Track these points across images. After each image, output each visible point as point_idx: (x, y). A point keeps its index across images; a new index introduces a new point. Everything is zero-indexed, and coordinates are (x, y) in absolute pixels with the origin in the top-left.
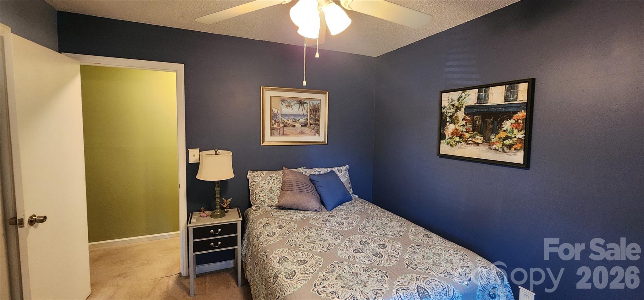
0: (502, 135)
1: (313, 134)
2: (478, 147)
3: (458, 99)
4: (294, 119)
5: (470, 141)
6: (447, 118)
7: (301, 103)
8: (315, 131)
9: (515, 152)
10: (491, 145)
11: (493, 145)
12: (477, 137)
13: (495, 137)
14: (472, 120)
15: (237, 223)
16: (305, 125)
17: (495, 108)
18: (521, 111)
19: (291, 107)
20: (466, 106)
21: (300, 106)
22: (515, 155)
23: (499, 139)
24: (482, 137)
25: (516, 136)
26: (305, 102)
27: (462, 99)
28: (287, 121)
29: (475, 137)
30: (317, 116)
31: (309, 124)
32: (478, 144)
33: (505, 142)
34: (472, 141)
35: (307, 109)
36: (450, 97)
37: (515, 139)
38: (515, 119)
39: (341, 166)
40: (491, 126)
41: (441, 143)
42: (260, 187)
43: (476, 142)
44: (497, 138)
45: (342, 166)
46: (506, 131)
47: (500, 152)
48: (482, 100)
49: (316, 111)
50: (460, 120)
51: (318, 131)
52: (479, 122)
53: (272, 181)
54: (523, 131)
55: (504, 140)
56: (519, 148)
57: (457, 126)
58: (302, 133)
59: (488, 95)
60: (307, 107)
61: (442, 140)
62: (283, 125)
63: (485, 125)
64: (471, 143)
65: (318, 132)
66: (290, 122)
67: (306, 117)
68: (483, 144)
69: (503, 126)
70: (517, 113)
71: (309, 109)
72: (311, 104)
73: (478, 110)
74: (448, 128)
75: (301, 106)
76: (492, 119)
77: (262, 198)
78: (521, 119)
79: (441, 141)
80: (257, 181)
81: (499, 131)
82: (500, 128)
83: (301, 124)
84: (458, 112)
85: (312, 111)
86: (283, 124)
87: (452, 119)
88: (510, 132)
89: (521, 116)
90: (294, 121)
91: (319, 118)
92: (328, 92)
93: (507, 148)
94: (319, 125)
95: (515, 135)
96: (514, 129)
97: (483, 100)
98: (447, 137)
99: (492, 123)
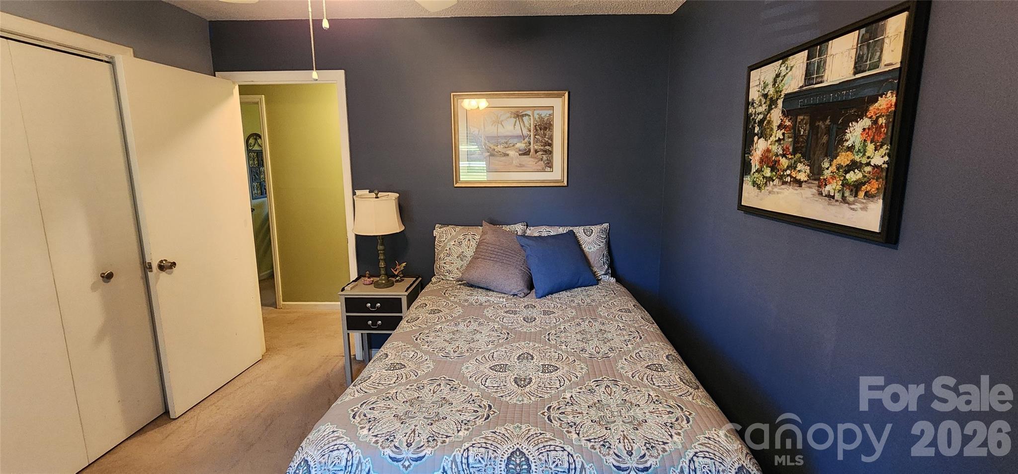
0: (844, 159)
1: (540, 168)
2: (799, 190)
3: (774, 79)
4: (506, 143)
5: (788, 175)
6: (755, 127)
7: (518, 116)
8: (544, 163)
9: (864, 201)
10: (823, 183)
11: (826, 185)
12: (800, 166)
13: (831, 165)
14: (794, 127)
15: (401, 298)
16: (526, 153)
17: (836, 91)
18: (886, 95)
19: (501, 124)
20: (786, 95)
21: (516, 122)
22: (864, 209)
23: (838, 169)
24: (808, 165)
25: (870, 162)
26: (526, 114)
27: (780, 78)
28: (496, 148)
29: (796, 167)
30: (547, 137)
31: (532, 151)
32: (799, 183)
33: (848, 176)
34: (791, 177)
35: (528, 126)
36: (762, 79)
37: (868, 169)
38: (870, 118)
39: (593, 225)
40: (825, 139)
41: (744, 182)
42: (446, 250)
43: (797, 178)
44: (833, 168)
45: (596, 225)
46: (850, 149)
47: (838, 203)
48: (813, 76)
49: (545, 129)
50: (775, 128)
51: (549, 163)
52: (805, 130)
53: (465, 243)
54: (885, 147)
55: (847, 172)
56: (873, 191)
57: (769, 141)
58: (521, 166)
59: (825, 62)
60: (529, 122)
61: (746, 175)
62: (489, 154)
63: (815, 136)
64: (789, 181)
65: (550, 165)
66: (500, 148)
67: (527, 140)
68: (809, 183)
69: (848, 136)
70: (877, 100)
71: (532, 126)
72: (537, 117)
73: (804, 101)
74: (755, 149)
75: (518, 121)
76: (828, 122)
77: (448, 267)
78: (883, 116)
79: (744, 179)
80: (444, 241)
81: (839, 150)
82: (842, 141)
83: (517, 152)
84: (772, 111)
85: (539, 129)
86: (488, 152)
87: (763, 129)
88: (859, 150)
89: (885, 106)
90: (506, 146)
91: (552, 140)
92: (567, 93)
93: (852, 191)
94: (551, 152)
95: (869, 158)
96: (869, 142)
97: (815, 76)
98: (754, 170)
99: (828, 130)
